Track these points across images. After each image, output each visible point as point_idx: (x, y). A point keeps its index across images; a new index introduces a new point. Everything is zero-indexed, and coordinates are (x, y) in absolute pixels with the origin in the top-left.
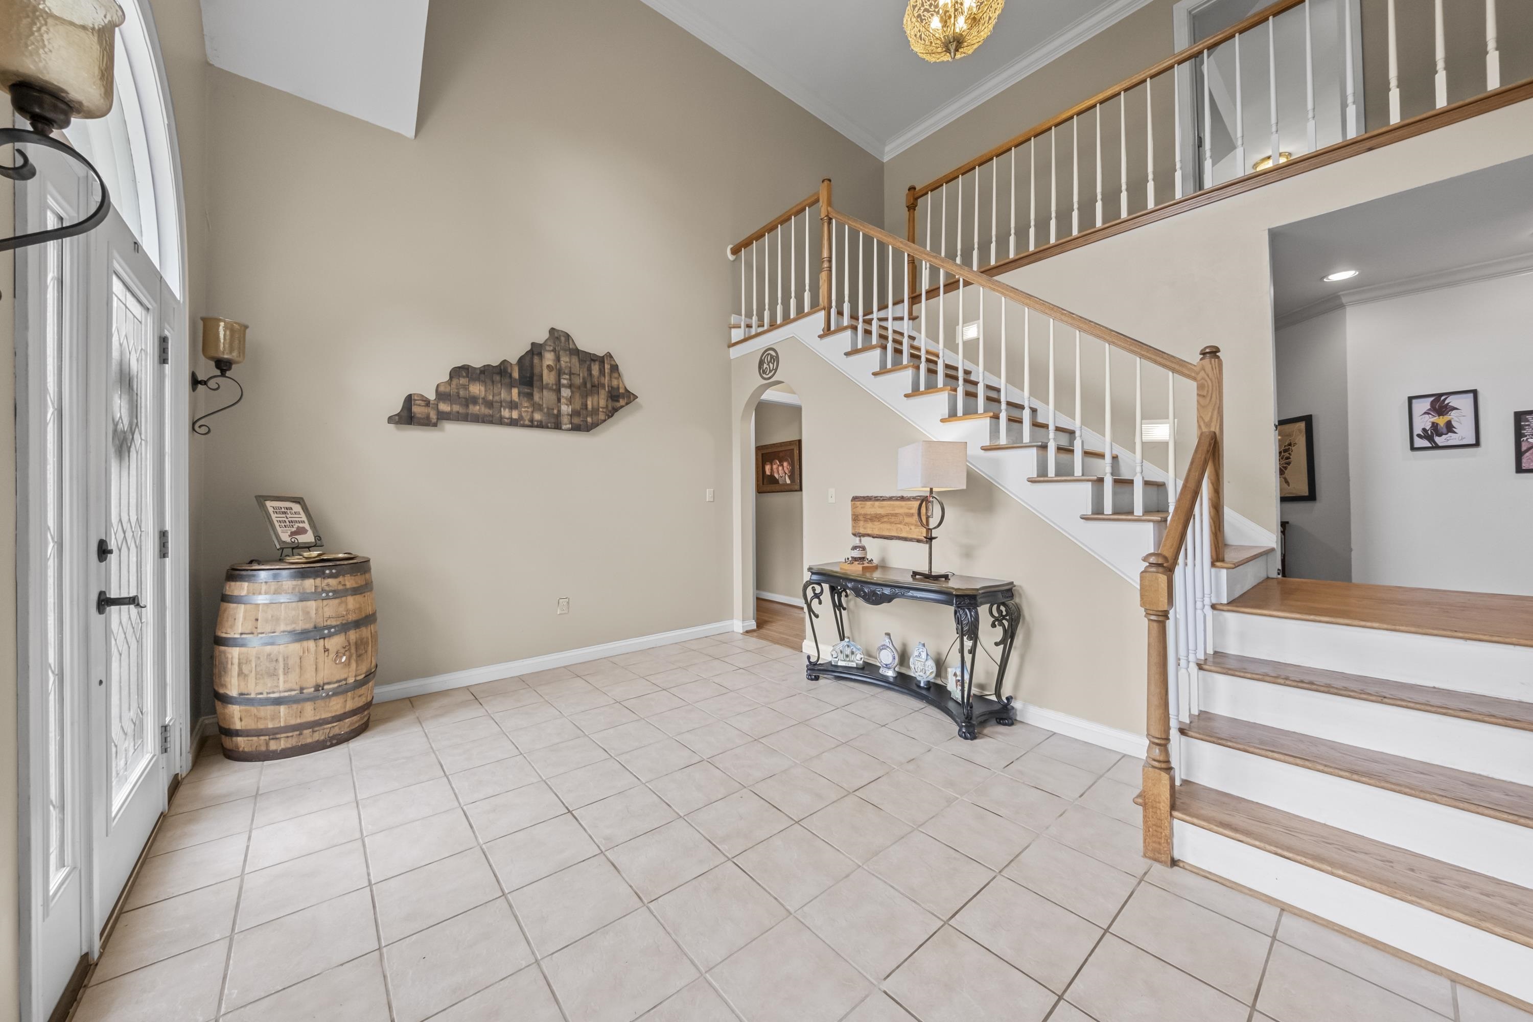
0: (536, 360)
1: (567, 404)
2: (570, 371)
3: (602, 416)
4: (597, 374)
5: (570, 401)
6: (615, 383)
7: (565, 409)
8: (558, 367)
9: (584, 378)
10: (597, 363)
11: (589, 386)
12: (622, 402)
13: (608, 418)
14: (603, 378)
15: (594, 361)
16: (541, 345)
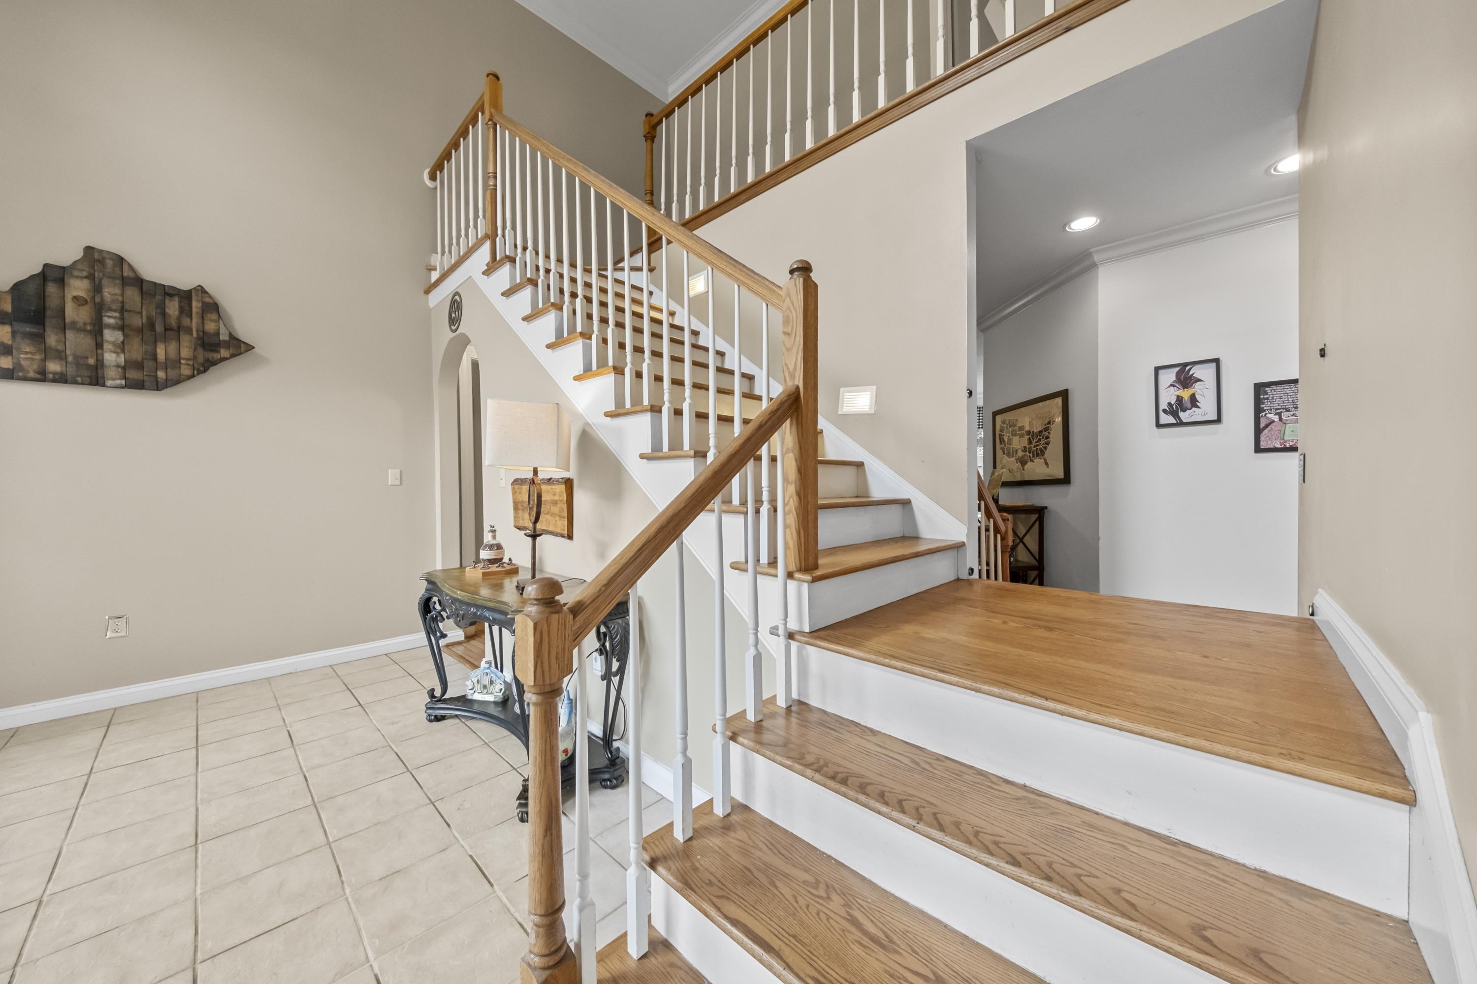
0: (52, 289)
1: (115, 352)
2: (122, 307)
3: (186, 371)
4: (177, 313)
5: (121, 348)
6: (210, 327)
7: (110, 358)
8: (98, 300)
9: (149, 318)
10: (176, 298)
11: (159, 328)
12: (224, 353)
13: (198, 374)
14: (188, 320)
15: (171, 296)
16: (64, 268)
